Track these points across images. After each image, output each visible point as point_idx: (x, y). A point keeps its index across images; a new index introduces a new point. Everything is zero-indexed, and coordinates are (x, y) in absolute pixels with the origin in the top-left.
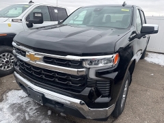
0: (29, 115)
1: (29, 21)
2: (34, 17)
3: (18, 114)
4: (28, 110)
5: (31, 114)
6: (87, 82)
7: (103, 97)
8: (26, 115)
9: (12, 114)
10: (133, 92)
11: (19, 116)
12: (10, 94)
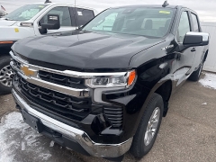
0: (26, 144)
1: (43, 26)
2: (49, 20)
3: (13, 142)
4: (26, 138)
5: (29, 143)
6: (91, 106)
7: (113, 128)
8: (23, 144)
9: (6, 142)
10: (171, 125)
11: (13, 145)
12: (9, 116)
